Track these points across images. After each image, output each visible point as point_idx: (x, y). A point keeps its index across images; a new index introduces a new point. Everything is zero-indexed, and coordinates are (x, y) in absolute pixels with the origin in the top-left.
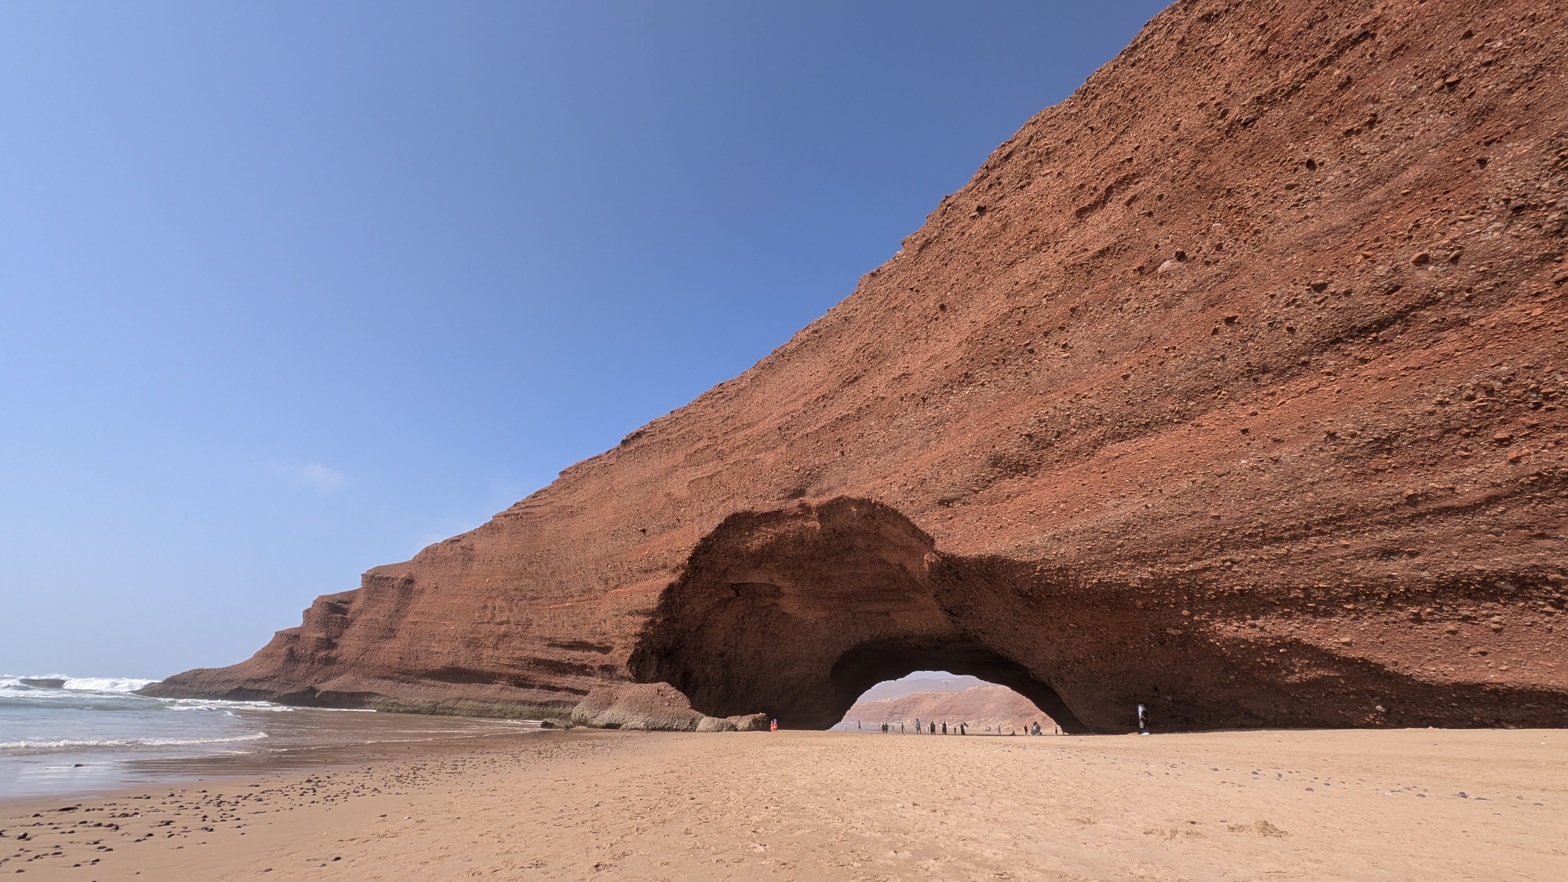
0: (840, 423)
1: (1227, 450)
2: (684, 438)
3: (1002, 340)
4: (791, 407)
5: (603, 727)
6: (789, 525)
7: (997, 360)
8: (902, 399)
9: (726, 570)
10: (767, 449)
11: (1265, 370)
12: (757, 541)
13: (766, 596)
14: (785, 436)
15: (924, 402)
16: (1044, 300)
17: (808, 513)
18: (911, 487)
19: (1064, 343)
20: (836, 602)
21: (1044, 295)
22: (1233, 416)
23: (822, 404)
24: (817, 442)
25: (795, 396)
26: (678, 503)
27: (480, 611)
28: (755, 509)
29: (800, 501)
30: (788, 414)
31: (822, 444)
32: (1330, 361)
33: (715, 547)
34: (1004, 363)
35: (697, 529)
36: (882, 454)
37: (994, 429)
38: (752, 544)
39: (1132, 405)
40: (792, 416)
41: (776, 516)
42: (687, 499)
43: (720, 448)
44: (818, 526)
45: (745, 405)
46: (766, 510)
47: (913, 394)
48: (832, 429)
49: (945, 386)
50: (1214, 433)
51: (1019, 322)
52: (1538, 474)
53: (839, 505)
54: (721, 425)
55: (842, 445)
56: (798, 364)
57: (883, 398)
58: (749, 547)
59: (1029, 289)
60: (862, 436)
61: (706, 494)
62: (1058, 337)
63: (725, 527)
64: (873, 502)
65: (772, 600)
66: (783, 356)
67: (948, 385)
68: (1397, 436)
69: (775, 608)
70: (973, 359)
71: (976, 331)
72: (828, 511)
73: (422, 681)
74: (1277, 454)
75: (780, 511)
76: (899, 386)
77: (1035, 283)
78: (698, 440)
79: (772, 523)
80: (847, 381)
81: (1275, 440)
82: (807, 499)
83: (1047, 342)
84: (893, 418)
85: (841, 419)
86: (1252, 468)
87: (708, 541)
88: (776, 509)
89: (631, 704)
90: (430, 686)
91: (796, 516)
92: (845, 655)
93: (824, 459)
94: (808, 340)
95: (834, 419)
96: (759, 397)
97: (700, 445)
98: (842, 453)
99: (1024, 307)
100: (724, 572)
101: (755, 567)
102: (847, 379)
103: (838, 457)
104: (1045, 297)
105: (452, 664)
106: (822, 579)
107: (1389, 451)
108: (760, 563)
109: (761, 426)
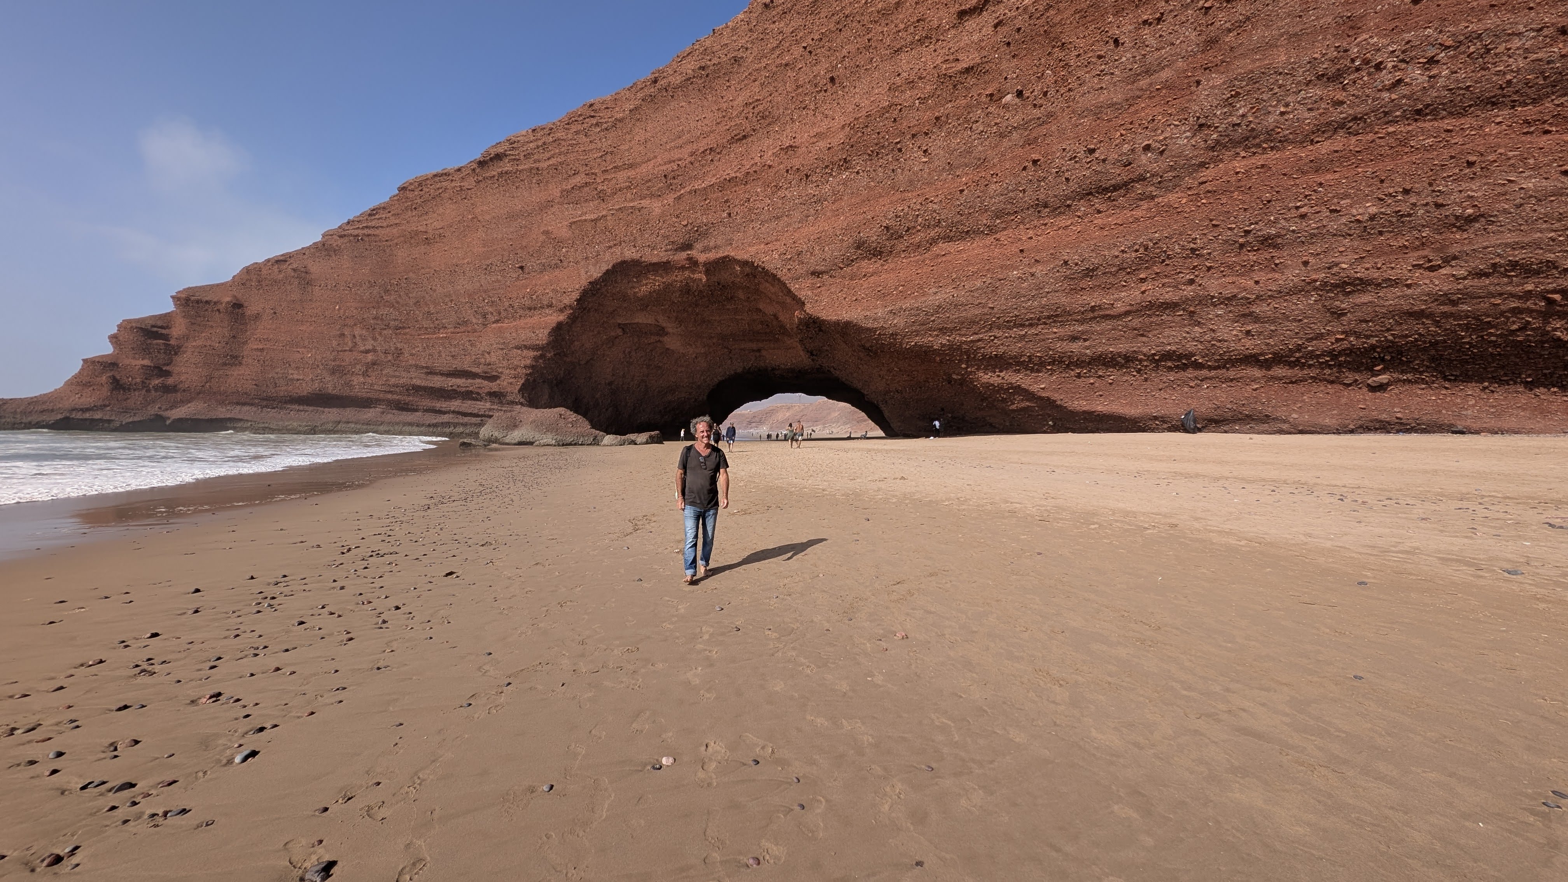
0: (728, 184)
1: (1009, 263)
2: (556, 169)
3: (879, 133)
4: (676, 154)
5: (515, 444)
6: (676, 276)
7: (872, 152)
8: (787, 171)
9: (614, 311)
10: (652, 196)
11: (1046, 206)
12: (646, 287)
13: (651, 334)
14: (671, 185)
15: (807, 179)
16: (917, 101)
17: (694, 266)
18: (789, 257)
19: (925, 148)
20: (715, 341)
21: (918, 97)
22: (1019, 236)
23: (710, 157)
24: (705, 200)
25: (680, 141)
26: (559, 243)
27: (337, 338)
28: (643, 259)
29: (688, 254)
30: (674, 161)
31: (709, 203)
32: (1082, 207)
33: (603, 290)
34: (877, 155)
35: (583, 272)
36: (766, 221)
37: (862, 217)
38: (640, 290)
39: (962, 215)
40: (678, 165)
41: (664, 267)
42: (569, 239)
43: (600, 188)
44: (704, 279)
45: (624, 140)
46: (655, 260)
47: (798, 169)
48: (720, 189)
49: (827, 167)
50: (1005, 247)
51: (895, 119)
52: (1150, 302)
53: (725, 262)
54: (599, 160)
55: (729, 206)
56: (684, 104)
57: (770, 167)
58: (637, 292)
59: (907, 86)
60: (749, 201)
61: (591, 238)
62: (921, 140)
63: (613, 272)
64: (756, 265)
65: (657, 338)
66: (667, 91)
67: (829, 166)
68: (1097, 268)
69: (659, 345)
70: (852, 146)
71: (858, 119)
72: (713, 267)
73: (289, 406)
74: (1035, 270)
75: (668, 262)
76: (786, 157)
77: (912, 82)
78: (574, 174)
79: (660, 272)
80: (736, 138)
81: (1036, 260)
82: (693, 253)
83: (913, 144)
84: (778, 188)
85: (729, 181)
86: (1019, 278)
87: (596, 285)
88: (665, 260)
89: (537, 426)
90: (299, 410)
91: (683, 268)
92: (720, 384)
93: (712, 218)
94: (694, 77)
95: (722, 179)
96: (640, 134)
97: (578, 180)
98: (729, 214)
99: (900, 104)
100: (611, 313)
101: (642, 310)
102: (735, 136)
103: (724, 219)
104: (918, 99)
105: (320, 390)
106: (704, 322)
107: (1092, 276)
108: (647, 306)
109: (643, 169)
